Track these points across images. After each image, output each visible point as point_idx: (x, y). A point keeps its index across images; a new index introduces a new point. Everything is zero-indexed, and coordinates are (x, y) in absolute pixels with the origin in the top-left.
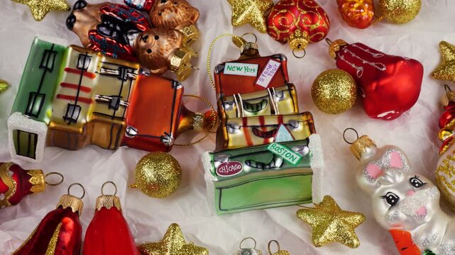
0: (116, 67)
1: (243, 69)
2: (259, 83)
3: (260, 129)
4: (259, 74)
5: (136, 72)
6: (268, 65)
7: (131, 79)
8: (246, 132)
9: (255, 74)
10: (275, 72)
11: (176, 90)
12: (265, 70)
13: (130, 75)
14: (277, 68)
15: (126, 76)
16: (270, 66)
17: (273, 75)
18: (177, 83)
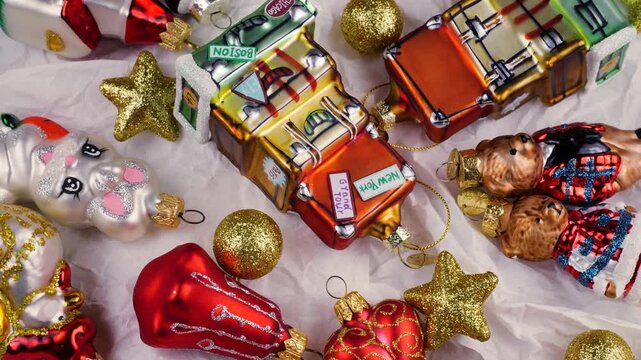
0: (517, 72)
1: (377, 183)
2: (344, 176)
3: (285, 79)
4: (353, 189)
5: (492, 88)
6: (351, 206)
7: (489, 74)
8: (298, 65)
9: (358, 184)
10: (336, 202)
11: (434, 110)
12: (349, 197)
13: (494, 77)
14: (337, 210)
15: (498, 70)
16: (347, 207)
17: (335, 197)
18: (440, 119)
